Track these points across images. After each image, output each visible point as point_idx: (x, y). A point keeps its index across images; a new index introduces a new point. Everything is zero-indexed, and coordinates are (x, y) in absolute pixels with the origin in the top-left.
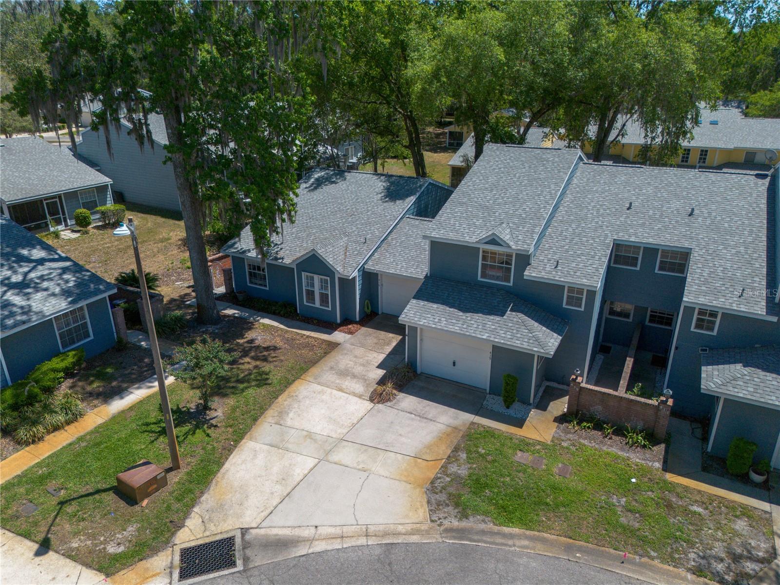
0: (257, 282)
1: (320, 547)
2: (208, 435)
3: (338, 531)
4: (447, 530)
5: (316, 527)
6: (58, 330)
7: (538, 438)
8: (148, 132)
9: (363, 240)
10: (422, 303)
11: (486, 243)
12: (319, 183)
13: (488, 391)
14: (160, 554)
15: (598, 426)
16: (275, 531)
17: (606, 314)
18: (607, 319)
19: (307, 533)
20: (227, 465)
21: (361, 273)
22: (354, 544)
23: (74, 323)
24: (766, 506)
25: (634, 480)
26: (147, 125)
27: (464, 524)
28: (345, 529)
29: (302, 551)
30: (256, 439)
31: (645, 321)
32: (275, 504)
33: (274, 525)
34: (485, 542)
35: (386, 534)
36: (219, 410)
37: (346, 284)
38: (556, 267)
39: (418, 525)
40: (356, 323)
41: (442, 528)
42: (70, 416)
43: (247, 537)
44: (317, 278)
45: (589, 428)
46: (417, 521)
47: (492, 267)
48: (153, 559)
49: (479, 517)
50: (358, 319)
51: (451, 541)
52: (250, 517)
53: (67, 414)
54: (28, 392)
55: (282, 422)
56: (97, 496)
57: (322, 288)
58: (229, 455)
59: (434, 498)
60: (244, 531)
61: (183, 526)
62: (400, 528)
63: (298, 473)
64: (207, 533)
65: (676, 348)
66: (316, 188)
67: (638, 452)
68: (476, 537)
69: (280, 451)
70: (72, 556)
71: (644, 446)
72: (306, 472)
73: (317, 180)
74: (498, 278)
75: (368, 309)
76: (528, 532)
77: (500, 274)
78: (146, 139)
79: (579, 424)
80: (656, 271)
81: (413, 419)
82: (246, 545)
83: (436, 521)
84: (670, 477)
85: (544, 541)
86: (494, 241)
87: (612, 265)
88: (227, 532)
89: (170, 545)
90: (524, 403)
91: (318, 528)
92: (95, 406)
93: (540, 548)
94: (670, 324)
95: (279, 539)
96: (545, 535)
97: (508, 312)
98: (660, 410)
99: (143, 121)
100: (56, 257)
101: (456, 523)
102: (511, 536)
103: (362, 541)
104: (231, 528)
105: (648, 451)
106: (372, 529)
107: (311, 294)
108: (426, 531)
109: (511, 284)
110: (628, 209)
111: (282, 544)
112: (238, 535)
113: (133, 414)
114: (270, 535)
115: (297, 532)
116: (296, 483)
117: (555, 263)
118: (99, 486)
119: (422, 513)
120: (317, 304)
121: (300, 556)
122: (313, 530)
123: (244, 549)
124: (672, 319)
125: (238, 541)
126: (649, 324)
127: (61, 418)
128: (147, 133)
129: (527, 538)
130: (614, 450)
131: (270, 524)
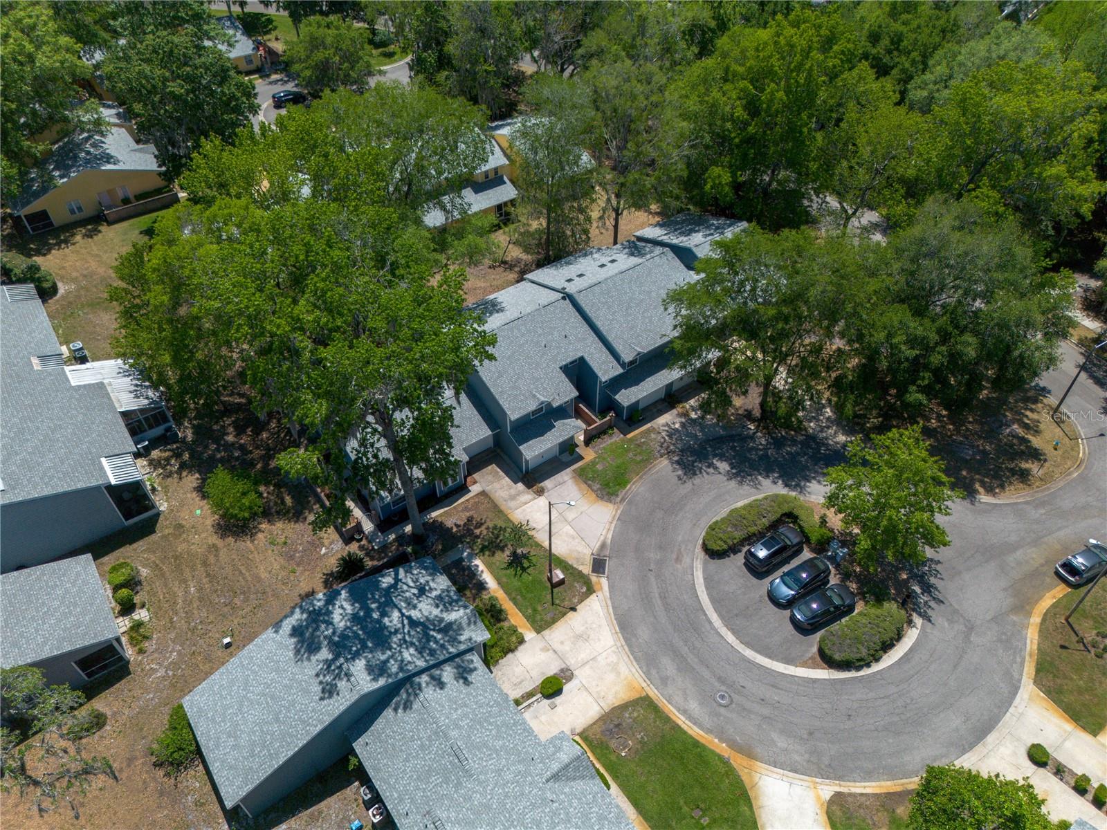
1: (610, 536)
5: (600, 535)
13: (558, 455)
14: (591, 578)
16: (597, 546)
19: (602, 538)
24: (649, 425)
27: (620, 497)
29: (609, 541)
32: (585, 543)
33: (594, 546)
43: (595, 554)
48: (592, 580)
52: (588, 552)
60: (592, 554)
61: (581, 570)
63: (572, 532)
64: (587, 564)
70: (581, 601)
82: (599, 555)
84: (630, 436)
88: (590, 559)
89: (589, 576)
95: (601, 546)
101: (619, 499)
103: (613, 525)
111: (603, 546)
112: (593, 556)
114: (598, 548)
115: (600, 540)
119: (611, 506)
122: (602, 536)
125: (595, 556)
130: (610, 442)
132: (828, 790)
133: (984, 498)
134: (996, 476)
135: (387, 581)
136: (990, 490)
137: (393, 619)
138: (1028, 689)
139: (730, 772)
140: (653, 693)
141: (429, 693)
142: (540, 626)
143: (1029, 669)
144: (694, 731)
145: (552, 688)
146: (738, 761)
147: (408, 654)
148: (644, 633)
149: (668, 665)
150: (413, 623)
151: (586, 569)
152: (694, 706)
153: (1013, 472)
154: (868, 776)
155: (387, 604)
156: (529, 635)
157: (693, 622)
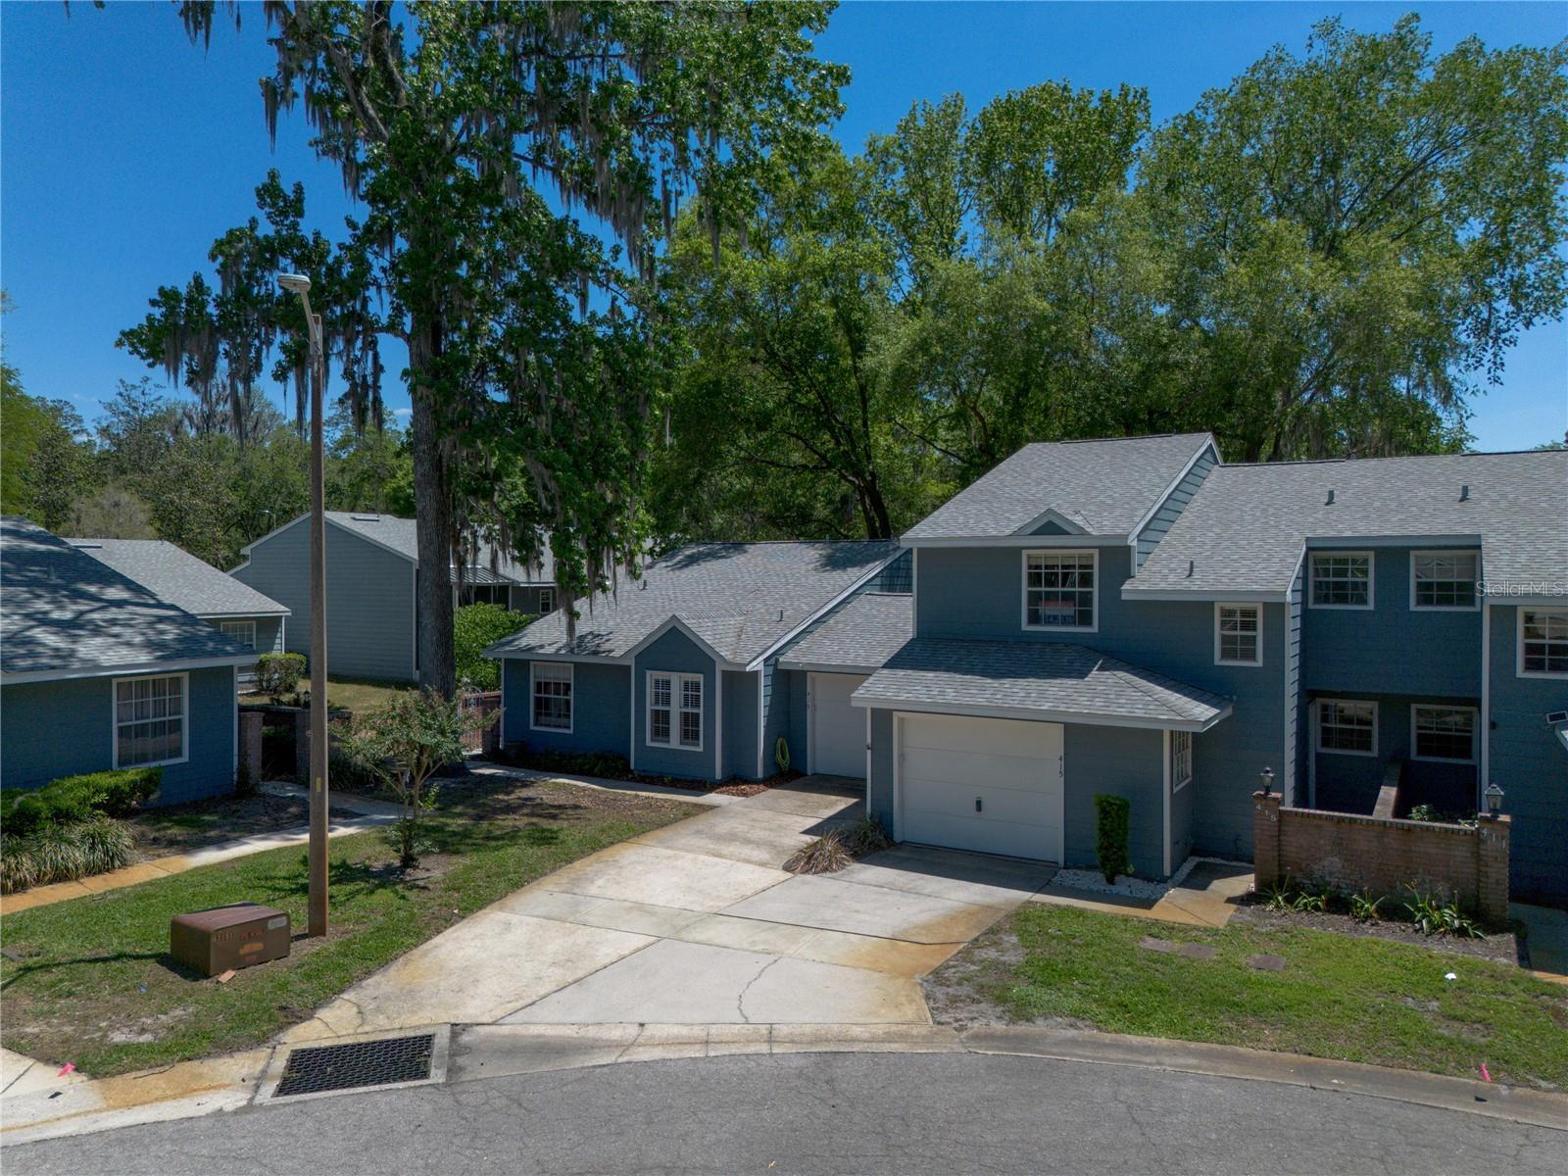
0: (553, 720)
1: (648, 1054)
2: (403, 897)
3: (698, 1032)
4: (977, 1038)
5: (642, 1025)
6: (119, 721)
7: (1193, 922)
8: (377, 401)
9: (776, 617)
10: (901, 673)
11: (1034, 534)
12: (692, 560)
13: (1061, 861)
14: (237, 1055)
15: (1339, 905)
16: (534, 1030)
17: (1315, 745)
18: (1319, 756)
19: (616, 1033)
20: (437, 940)
21: (770, 670)
22: (733, 1051)
23: (155, 716)
25: (1451, 976)
26: (376, 387)
27: (1022, 1028)
28: (714, 1030)
29: (603, 1059)
30: (514, 910)
31: (1409, 754)
32: (542, 992)
33: (535, 1020)
34: (1080, 1056)
35: (817, 1040)
36: (435, 869)
37: (739, 683)
38: (1190, 575)
39: (905, 1027)
40: (757, 782)
41: (964, 1034)
42: (99, 854)
43: (465, 1038)
44: (677, 680)
45: (1316, 908)
46: (899, 1020)
47: (1050, 597)
48: (220, 1061)
49: (1059, 1019)
50: (760, 775)
51: (990, 1053)
52: (477, 1007)
53: (93, 848)
54: (19, 805)
55: (577, 890)
56: (116, 965)
57: (686, 705)
58: (446, 928)
59: (940, 993)
60: (457, 1029)
61: (311, 1017)
62: (856, 1031)
63: (606, 954)
64: (367, 1028)
65: (1493, 725)
66: (686, 566)
67: (1449, 943)
68: (1055, 1050)
69: (568, 925)
70: (18, 1045)
71: (1461, 932)
72: (627, 952)
73: (689, 557)
74: (1065, 621)
75: (783, 758)
76: (1193, 1045)
77: (1069, 610)
78: (370, 414)
79: (1289, 901)
80: (1413, 607)
81: (886, 894)
82: (459, 1050)
83: (950, 1023)
84: (1543, 976)
85: (1238, 1059)
86: (1050, 527)
87: (1311, 606)
88: (418, 1027)
89: (269, 1045)
90: (1149, 879)
91: (646, 1026)
92: (159, 856)
93: (1227, 1069)
94: (1467, 754)
95: (546, 1043)
96: (1241, 1050)
97: (1094, 672)
98: (1484, 842)
99: (370, 380)
100: (152, 602)
101: (999, 1027)
102: (1149, 1050)
103: (758, 1048)
104: (427, 1021)
105: (1474, 944)
106: (782, 1031)
107: (662, 719)
108: (924, 1037)
109: (1095, 629)
110: (1327, 504)
111: (552, 1050)
112: (446, 1031)
113: (240, 864)
114: (524, 1036)
115: (592, 1032)
116: (598, 967)
117: (1188, 566)
118: (128, 950)
119: (913, 1011)
120: (675, 742)
121: (594, 1067)
122: (633, 1031)
123: (452, 1055)
124: (1469, 740)
125: (442, 1040)
126: (1421, 759)
127: (79, 856)
128: (374, 403)
129: (1190, 1053)
130: (1388, 940)
131: (526, 1019)
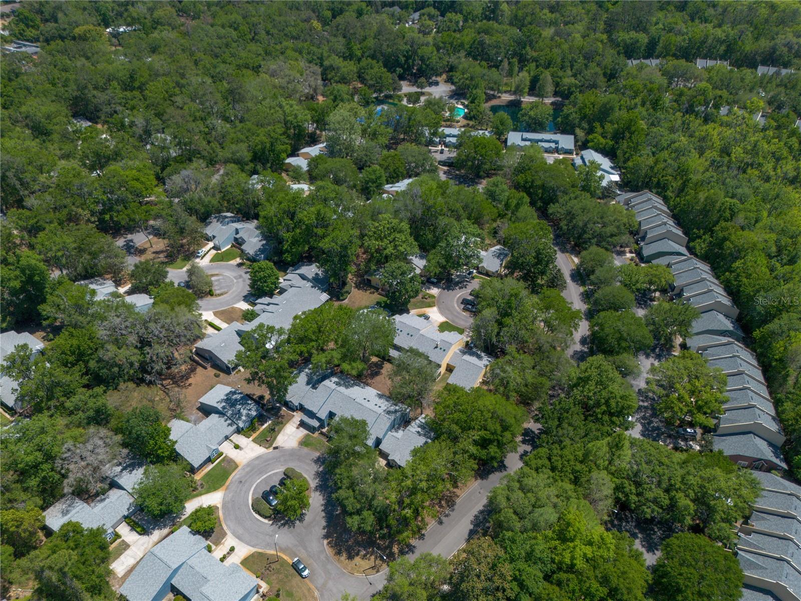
1: (286, 448)
52: (280, 445)
63: (285, 439)
70: (263, 447)
82: (279, 447)
103: (290, 448)
111: (283, 448)
130: (321, 438)
132: (219, 506)
133: (325, 542)
134: (336, 545)
135: (250, 402)
136: (329, 543)
137: (238, 407)
138: (253, 550)
139: (221, 486)
140: (240, 468)
141: (223, 420)
142: (253, 441)
143: (260, 551)
144: (231, 478)
145: (237, 447)
146: (224, 487)
147: (230, 412)
148: (257, 462)
149: (248, 469)
150: (239, 411)
151: (274, 445)
152: (238, 476)
153: (340, 550)
154: (224, 514)
155: (242, 404)
156: (251, 439)
157: (261, 473)
